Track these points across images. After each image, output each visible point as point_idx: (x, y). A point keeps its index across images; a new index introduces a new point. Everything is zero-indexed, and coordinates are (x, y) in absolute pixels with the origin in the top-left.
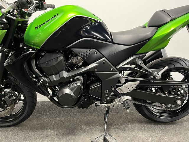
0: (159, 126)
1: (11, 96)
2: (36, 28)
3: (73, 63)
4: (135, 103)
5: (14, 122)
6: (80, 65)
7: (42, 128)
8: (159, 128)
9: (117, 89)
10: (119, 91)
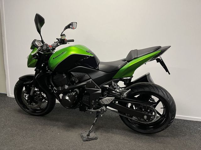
0: (137, 135)
1: (39, 96)
2: (54, 58)
3: (73, 81)
4: (121, 115)
5: (41, 114)
6: (77, 82)
7: (57, 120)
8: (136, 136)
9: (100, 101)
10: (101, 102)
